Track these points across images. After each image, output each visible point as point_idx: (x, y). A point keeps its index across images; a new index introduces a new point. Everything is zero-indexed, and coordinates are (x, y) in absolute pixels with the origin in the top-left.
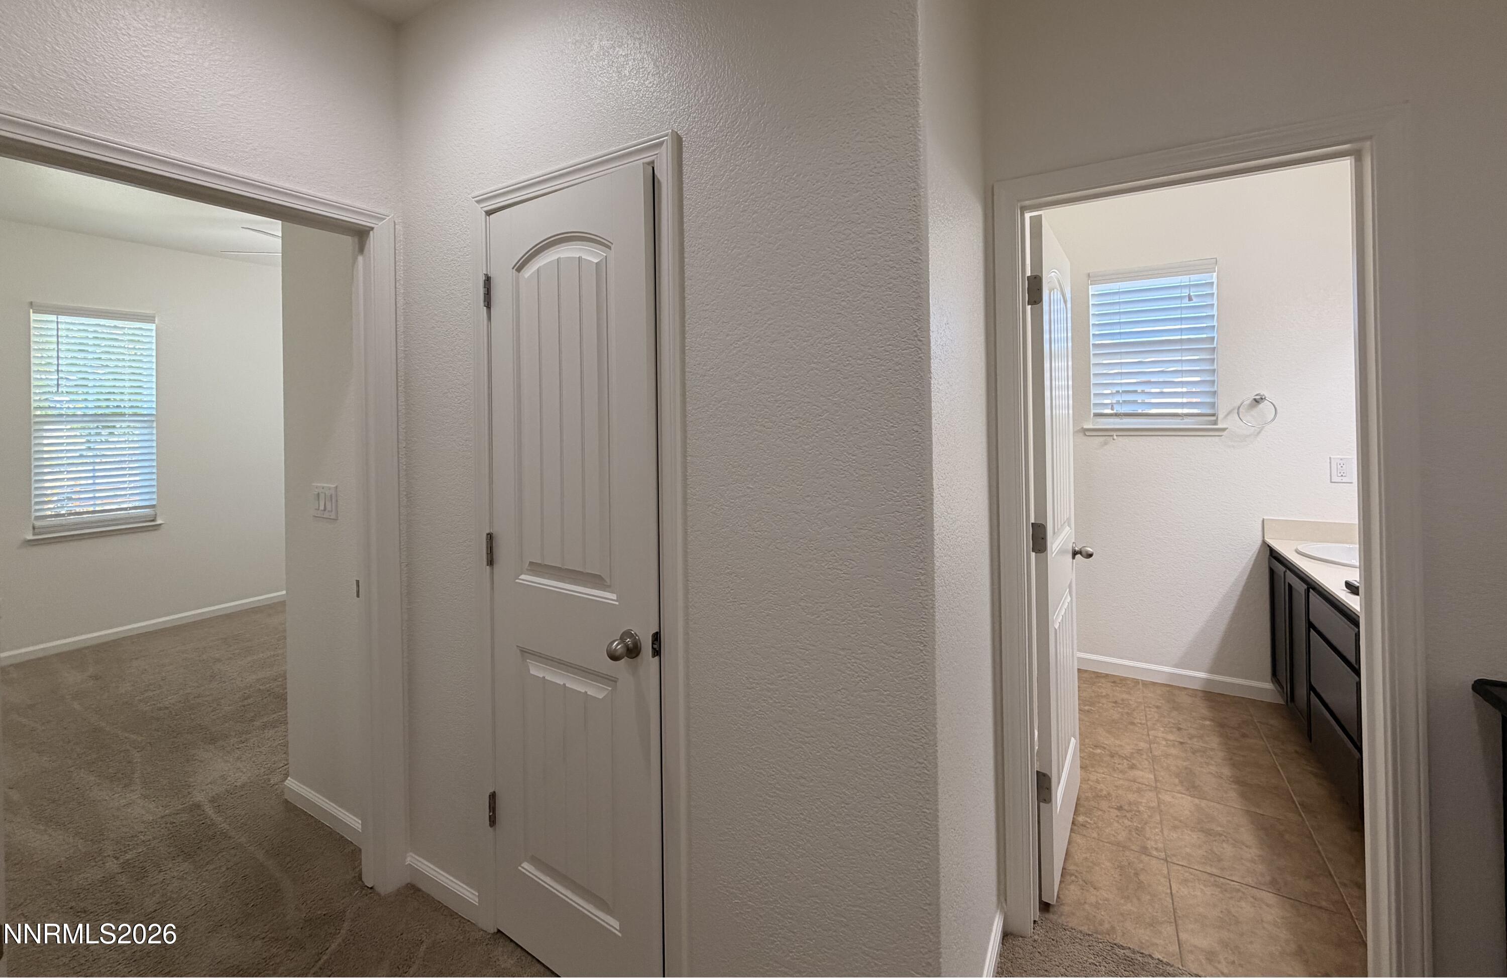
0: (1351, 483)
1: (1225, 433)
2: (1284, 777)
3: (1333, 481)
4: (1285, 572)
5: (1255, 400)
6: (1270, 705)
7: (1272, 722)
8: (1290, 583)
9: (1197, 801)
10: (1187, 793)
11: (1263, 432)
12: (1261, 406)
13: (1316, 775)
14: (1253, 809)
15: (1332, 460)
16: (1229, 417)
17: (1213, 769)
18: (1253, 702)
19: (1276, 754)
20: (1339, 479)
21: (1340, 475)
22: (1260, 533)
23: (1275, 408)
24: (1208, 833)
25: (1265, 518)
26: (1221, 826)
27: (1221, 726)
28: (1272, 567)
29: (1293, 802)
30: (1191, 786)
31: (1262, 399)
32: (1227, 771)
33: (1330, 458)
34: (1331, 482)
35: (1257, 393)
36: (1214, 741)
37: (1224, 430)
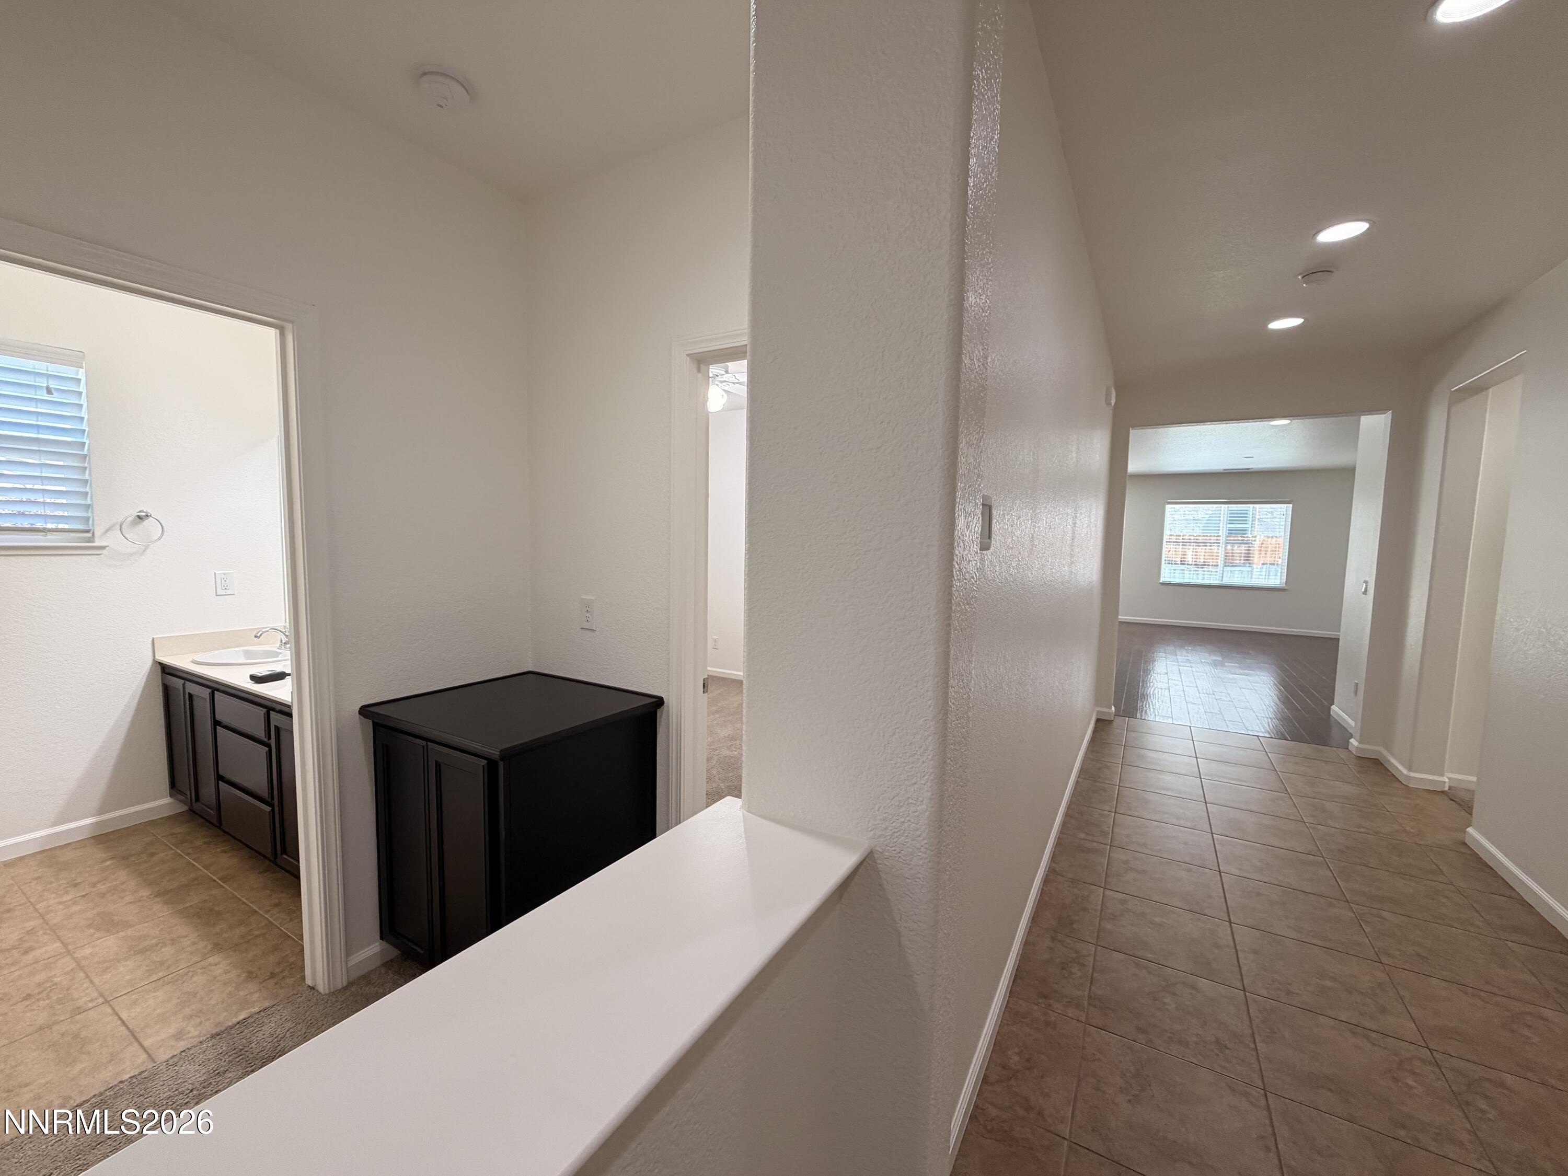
0: (234, 594)
1: (104, 552)
2: (201, 868)
3: (218, 594)
4: (184, 685)
5: (139, 517)
6: (169, 818)
7: (177, 830)
8: (191, 692)
9: (122, 934)
10: (108, 934)
11: (148, 550)
12: (146, 523)
13: (225, 852)
14: (181, 907)
15: (217, 575)
16: (108, 534)
17: (129, 898)
18: (152, 823)
19: (188, 854)
20: (223, 592)
21: (224, 588)
22: (150, 653)
23: (162, 526)
24: (142, 951)
25: (154, 637)
26: (154, 938)
27: (125, 860)
28: (165, 683)
29: (215, 881)
30: (108, 924)
31: (147, 516)
32: (145, 893)
33: (215, 573)
34: (217, 595)
35: (141, 509)
36: (122, 875)
37: (103, 548)
